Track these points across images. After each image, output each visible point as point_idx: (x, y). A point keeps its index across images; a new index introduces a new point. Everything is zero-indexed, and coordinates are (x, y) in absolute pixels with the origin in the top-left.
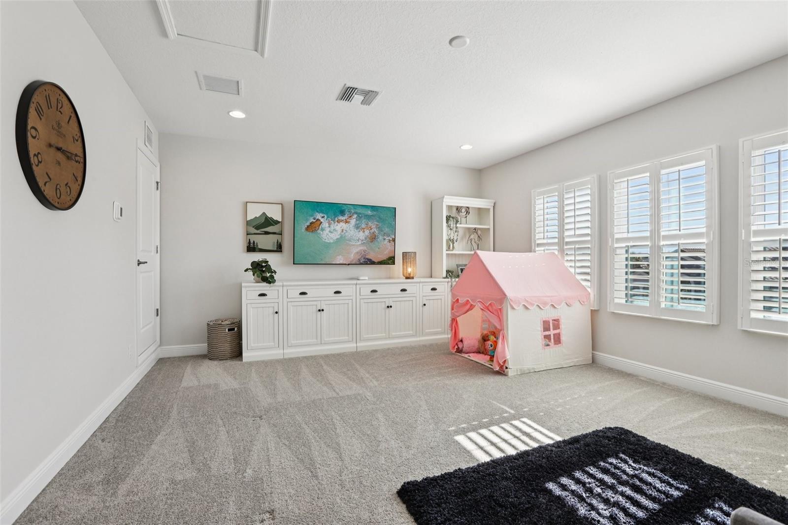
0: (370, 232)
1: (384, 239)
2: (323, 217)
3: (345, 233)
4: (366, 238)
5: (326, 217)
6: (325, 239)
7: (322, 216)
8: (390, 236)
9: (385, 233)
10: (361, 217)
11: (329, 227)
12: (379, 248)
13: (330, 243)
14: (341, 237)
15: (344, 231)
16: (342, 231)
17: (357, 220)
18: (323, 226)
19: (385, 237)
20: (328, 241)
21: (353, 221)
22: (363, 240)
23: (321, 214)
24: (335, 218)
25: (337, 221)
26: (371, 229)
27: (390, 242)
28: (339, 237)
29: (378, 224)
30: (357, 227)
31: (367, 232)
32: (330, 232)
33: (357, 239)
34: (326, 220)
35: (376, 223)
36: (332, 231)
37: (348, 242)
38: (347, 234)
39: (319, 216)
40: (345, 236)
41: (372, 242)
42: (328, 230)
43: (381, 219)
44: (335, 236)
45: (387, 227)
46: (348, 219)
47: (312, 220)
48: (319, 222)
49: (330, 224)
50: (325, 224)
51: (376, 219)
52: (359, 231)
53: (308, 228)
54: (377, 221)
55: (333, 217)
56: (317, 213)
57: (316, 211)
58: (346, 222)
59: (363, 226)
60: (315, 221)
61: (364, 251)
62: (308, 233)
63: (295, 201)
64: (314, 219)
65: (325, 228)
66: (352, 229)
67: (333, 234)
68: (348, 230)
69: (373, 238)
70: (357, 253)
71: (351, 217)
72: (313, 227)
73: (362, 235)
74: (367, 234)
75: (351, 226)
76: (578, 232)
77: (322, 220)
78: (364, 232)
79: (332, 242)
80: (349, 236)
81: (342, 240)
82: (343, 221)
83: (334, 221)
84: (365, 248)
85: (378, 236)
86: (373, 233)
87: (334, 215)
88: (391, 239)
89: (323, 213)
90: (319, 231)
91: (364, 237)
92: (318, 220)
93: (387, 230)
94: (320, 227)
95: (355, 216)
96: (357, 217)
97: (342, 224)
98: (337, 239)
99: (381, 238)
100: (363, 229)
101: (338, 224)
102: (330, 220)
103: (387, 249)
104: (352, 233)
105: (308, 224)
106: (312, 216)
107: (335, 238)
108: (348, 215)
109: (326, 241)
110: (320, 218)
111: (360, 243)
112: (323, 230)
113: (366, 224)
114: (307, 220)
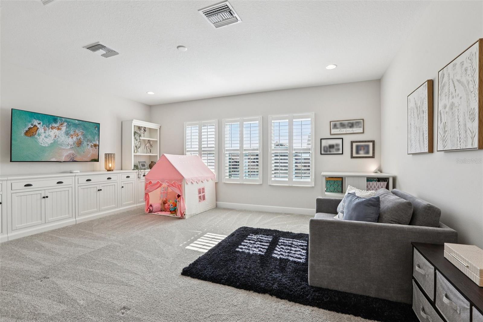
0: (77, 139)
1: (88, 145)
2: (39, 124)
3: (57, 139)
4: (74, 144)
5: (42, 124)
6: (41, 144)
7: (39, 122)
8: (92, 142)
9: (88, 140)
10: (70, 125)
11: (45, 132)
12: (84, 152)
13: (45, 147)
14: (54, 142)
15: (57, 137)
16: (55, 137)
17: (67, 128)
18: (39, 132)
19: (88, 143)
20: (44, 146)
21: (64, 128)
22: (72, 145)
23: (38, 121)
24: (49, 125)
25: (51, 128)
26: (78, 136)
27: (92, 147)
28: (52, 142)
29: (83, 131)
30: (67, 133)
31: (75, 138)
32: (45, 137)
33: (67, 143)
34: (42, 126)
35: (81, 131)
36: (47, 136)
37: (60, 146)
38: (59, 139)
39: (36, 122)
40: (57, 142)
41: (79, 147)
42: (43, 135)
43: (86, 127)
44: (49, 141)
45: (90, 135)
46: (60, 126)
47: (30, 126)
48: (36, 128)
49: (45, 130)
50: (41, 130)
51: (81, 127)
52: (69, 137)
53: (27, 133)
54: (83, 129)
55: (47, 124)
56: (34, 120)
57: (33, 118)
58: (59, 129)
59: (72, 133)
60: (32, 127)
61: (73, 154)
62: (27, 137)
63: (12, 109)
64: (32, 125)
65: (41, 133)
66: (63, 135)
67: (48, 139)
68: (60, 136)
69: (79, 144)
70: (67, 156)
71: (62, 124)
72: (31, 132)
73: (71, 141)
74: (75, 140)
75: (62, 132)
76: (209, 146)
77: (38, 126)
78: (72, 138)
79: (47, 146)
80: (61, 141)
81: (55, 144)
82: (56, 127)
83: (48, 127)
84: (74, 152)
85: (83, 142)
86: (80, 139)
87: (49, 122)
88: (93, 145)
89: (39, 120)
90: (36, 136)
91: (72, 142)
92: (35, 126)
93: (89, 137)
94: (37, 133)
95: (66, 124)
96: (67, 125)
97: (55, 130)
98: (51, 143)
99: (85, 143)
100: (72, 135)
101: (52, 130)
102: (45, 126)
103: (90, 153)
104: (63, 138)
105: (27, 129)
106: (30, 122)
107: (49, 143)
108: (60, 122)
109: (42, 145)
110: (37, 125)
111: (69, 147)
112: (39, 135)
113: (74, 132)
114: (26, 126)
